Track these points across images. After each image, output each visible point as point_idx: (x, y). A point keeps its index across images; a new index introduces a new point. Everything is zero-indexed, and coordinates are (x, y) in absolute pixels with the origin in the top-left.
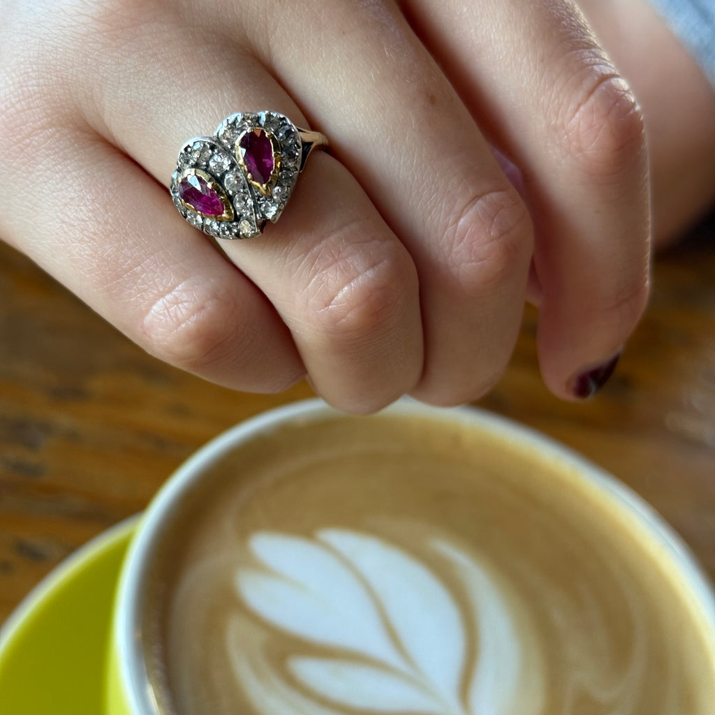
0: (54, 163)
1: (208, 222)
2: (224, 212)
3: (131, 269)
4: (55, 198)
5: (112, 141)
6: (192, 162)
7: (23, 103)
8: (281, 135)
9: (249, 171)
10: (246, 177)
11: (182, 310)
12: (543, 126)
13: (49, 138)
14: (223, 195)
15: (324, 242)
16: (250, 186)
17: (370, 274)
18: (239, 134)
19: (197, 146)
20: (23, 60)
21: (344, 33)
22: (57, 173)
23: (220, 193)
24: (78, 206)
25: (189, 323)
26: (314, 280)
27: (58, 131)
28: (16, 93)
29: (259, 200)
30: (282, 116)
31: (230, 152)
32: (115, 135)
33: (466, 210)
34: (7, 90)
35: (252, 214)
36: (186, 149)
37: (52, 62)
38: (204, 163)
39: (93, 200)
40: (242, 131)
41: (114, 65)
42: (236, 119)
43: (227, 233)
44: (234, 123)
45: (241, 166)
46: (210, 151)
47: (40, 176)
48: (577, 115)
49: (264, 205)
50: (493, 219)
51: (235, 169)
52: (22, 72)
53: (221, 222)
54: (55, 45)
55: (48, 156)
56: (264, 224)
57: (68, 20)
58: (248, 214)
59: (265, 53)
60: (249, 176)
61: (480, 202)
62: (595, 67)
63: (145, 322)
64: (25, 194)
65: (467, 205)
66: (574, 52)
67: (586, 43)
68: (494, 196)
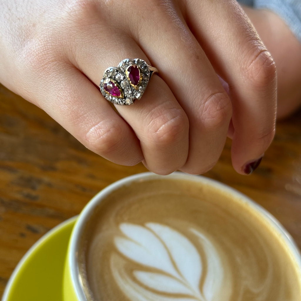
0: (56, 74)
1: (114, 98)
2: (121, 95)
3: (83, 115)
4: (55, 87)
5: (78, 67)
6: (109, 76)
7: (45, 51)
8: (142, 67)
9: (130, 80)
10: (129, 82)
11: (102, 131)
12: (239, 68)
13: (55, 65)
14: (120, 89)
15: (156, 108)
16: (131, 86)
17: (173, 121)
18: (127, 67)
19: (111, 70)
20: (46, 36)
21: (166, 31)
22: (57, 78)
23: (119, 88)
24: (64, 91)
25: (104, 136)
26: (152, 122)
27: (58, 63)
28: (42, 48)
29: (133, 91)
30: (143, 61)
31: (123, 73)
32: (79, 65)
33: (208, 99)
34: (39, 46)
35: (130, 96)
36: (107, 71)
37: (57, 37)
38: (114, 77)
39: (70, 89)
40: (128, 65)
41: (81, 39)
42: (126, 61)
43: (121, 103)
44: (126, 62)
45: (128, 78)
46: (116, 72)
47: (50, 79)
48: (252, 64)
49: (135, 93)
50: (218, 103)
51: (125, 79)
52: (45, 40)
53: (119, 99)
54: (59, 31)
55: (53, 72)
56: (135, 100)
57: (64, 22)
58: (129, 96)
59: (137, 37)
60: (130, 82)
61: (214, 96)
62: (259, 47)
63: (87, 135)
64: (44, 86)
65: (209, 97)
66: (251, 41)
67: (255, 38)
68: (219, 94)
